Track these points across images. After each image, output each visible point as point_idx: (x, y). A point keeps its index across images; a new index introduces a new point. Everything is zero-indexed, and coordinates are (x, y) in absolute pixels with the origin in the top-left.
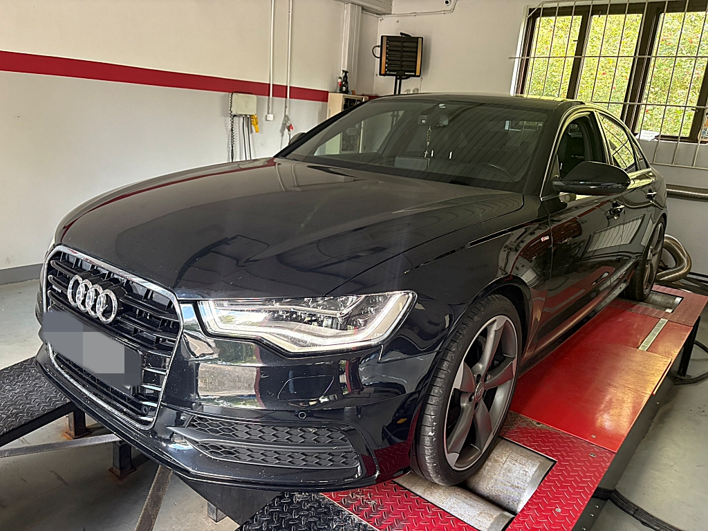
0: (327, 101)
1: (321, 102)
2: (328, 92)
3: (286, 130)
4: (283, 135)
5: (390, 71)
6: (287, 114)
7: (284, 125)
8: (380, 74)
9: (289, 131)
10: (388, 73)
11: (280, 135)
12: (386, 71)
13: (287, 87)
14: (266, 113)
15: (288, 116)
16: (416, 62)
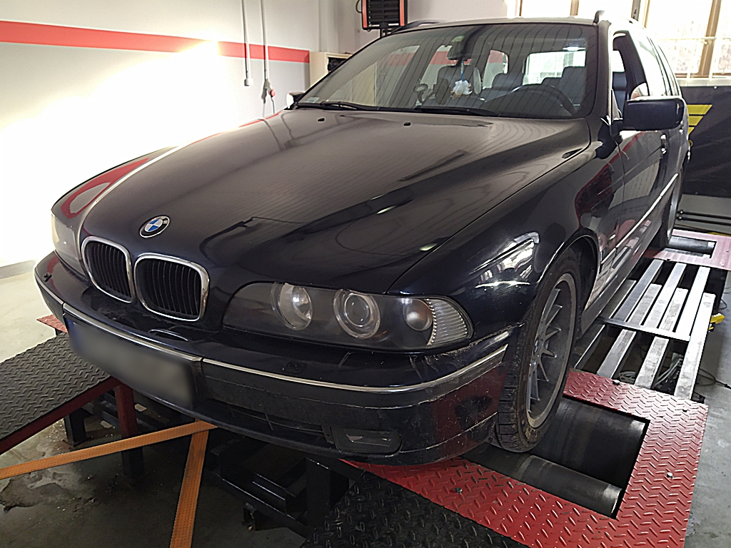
0: (309, 62)
1: (303, 63)
2: (308, 51)
3: (268, 96)
4: (265, 102)
5: (372, 23)
6: (268, 77)
7: (265, 90)
8: (364, 29)
9: (272, 96)
10: (370, 26)
11: (262, 101)
12: (368, 24)
13: (264, 46)
14: (245, 78)
15: (269, 80)
16: (399, 11)
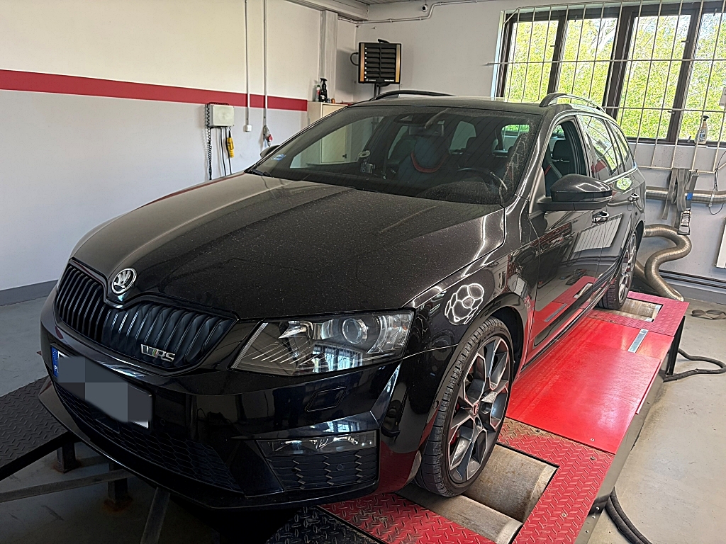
0: (306, 110)
1: (300, 111)
2: (306, 101)
3: (265, 140)
4: (262, 146)
5: (369, 78)
6: (266, 123)
7: (263, 135)
8: (360, 82)
9: (268, 141)
10: (367, 80)
11: (259, 146)
13: (264, 96)
14: (245, 124)
15: (268, 127)
16: (395, 69)
